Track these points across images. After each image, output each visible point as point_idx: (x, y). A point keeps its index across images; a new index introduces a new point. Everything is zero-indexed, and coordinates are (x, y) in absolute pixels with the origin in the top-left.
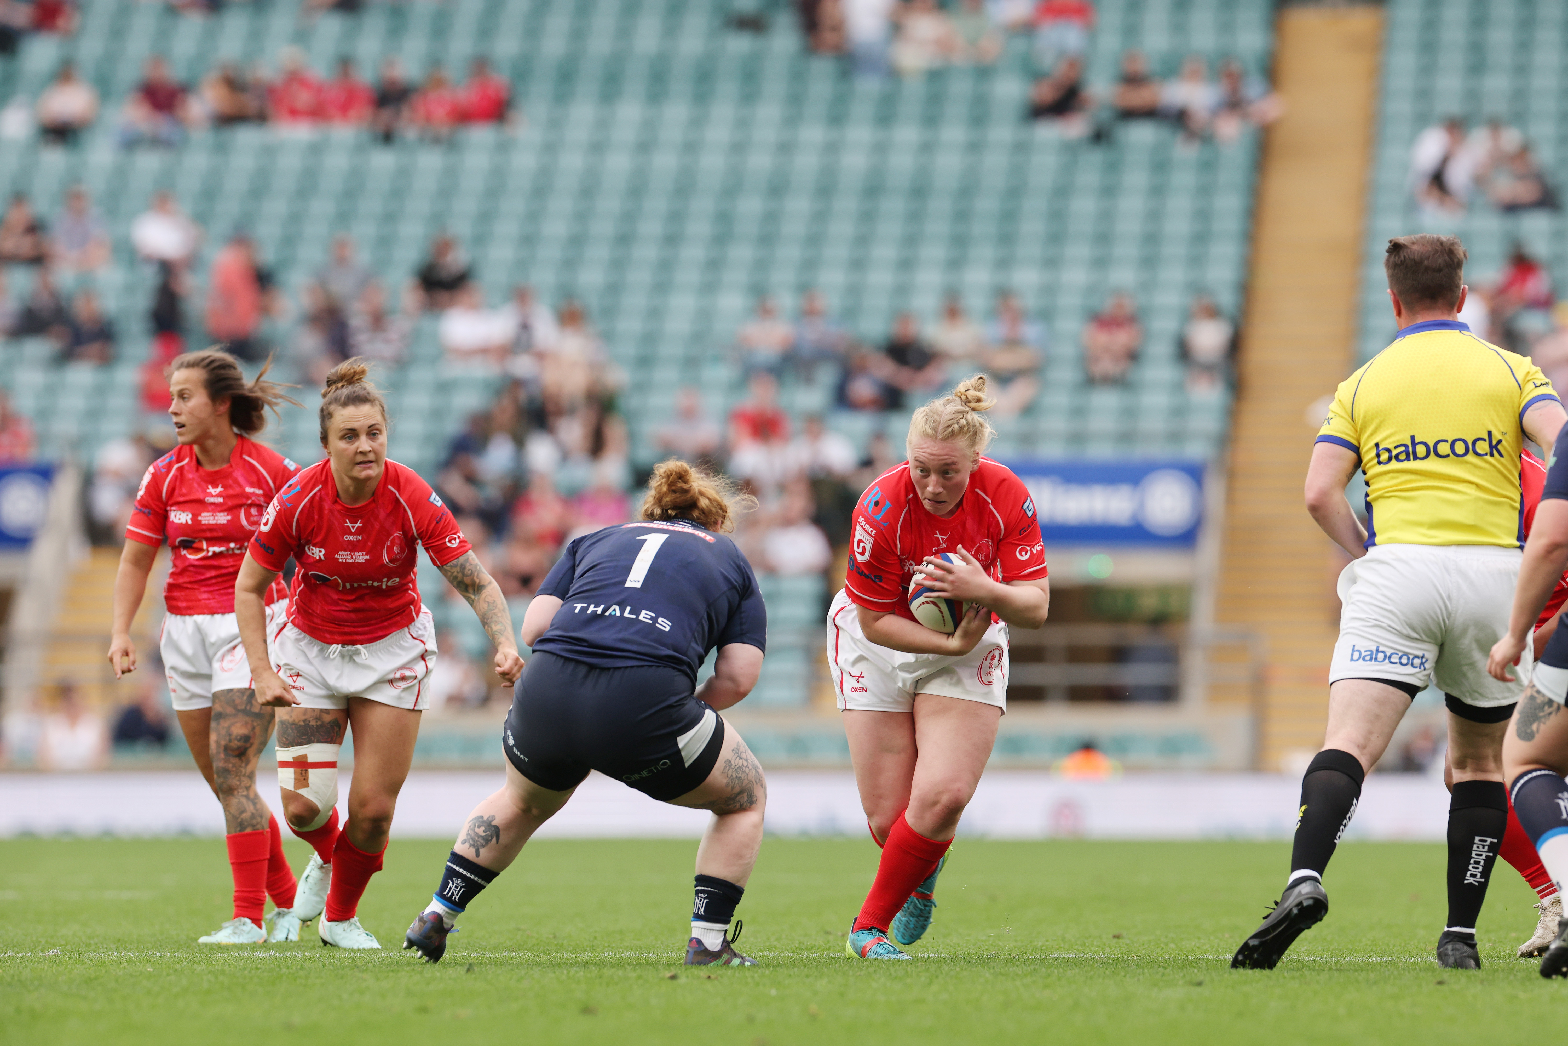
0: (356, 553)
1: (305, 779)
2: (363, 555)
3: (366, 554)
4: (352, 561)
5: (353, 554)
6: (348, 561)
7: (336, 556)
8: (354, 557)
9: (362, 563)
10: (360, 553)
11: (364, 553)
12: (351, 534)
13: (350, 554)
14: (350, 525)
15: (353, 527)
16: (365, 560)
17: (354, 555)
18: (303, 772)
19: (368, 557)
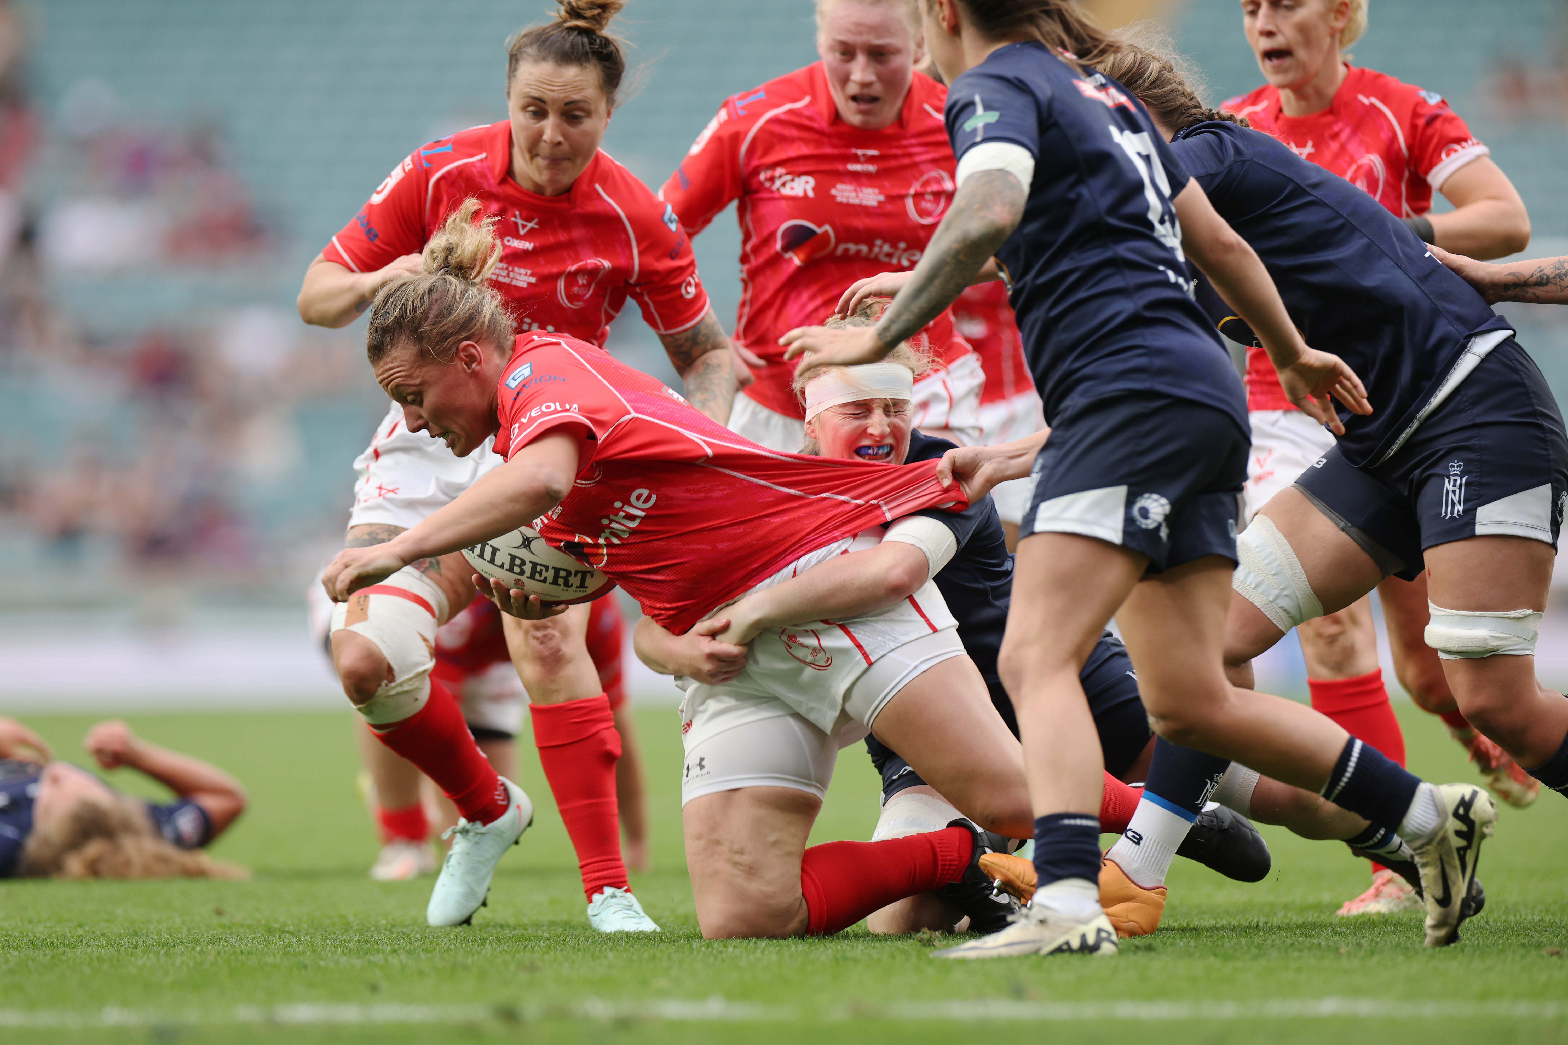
0: (516, 269)
2: (526, 274)
3: (532, 275)
4: (507, 280)
5: (510, 269)
8: (511, 275)
9: (522, 288)
10: (523, 271)
11: (529, 272)
12: (517, 236)
13: (507, 269)
14: (520, 222)
15: (524, 226)
17: (512, 271)
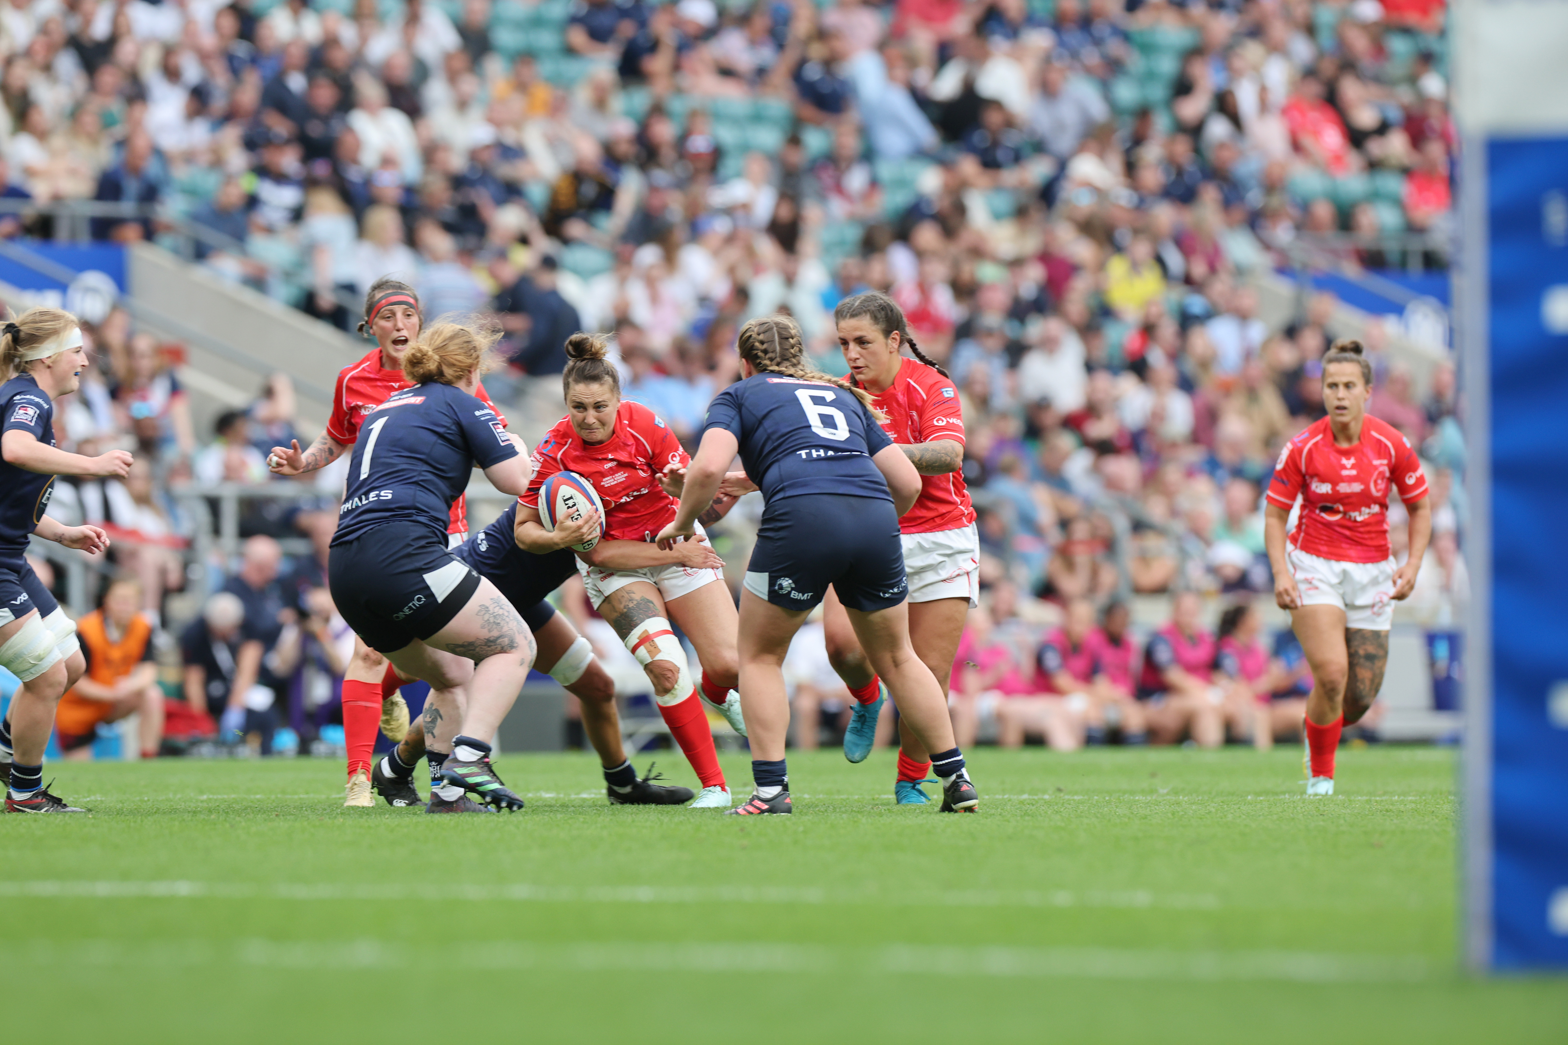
1: (655, 648)
6: (612, 484)
7: (602, 484)
16: (625, 477)
18: (651, 643)
19: (626, 475)
